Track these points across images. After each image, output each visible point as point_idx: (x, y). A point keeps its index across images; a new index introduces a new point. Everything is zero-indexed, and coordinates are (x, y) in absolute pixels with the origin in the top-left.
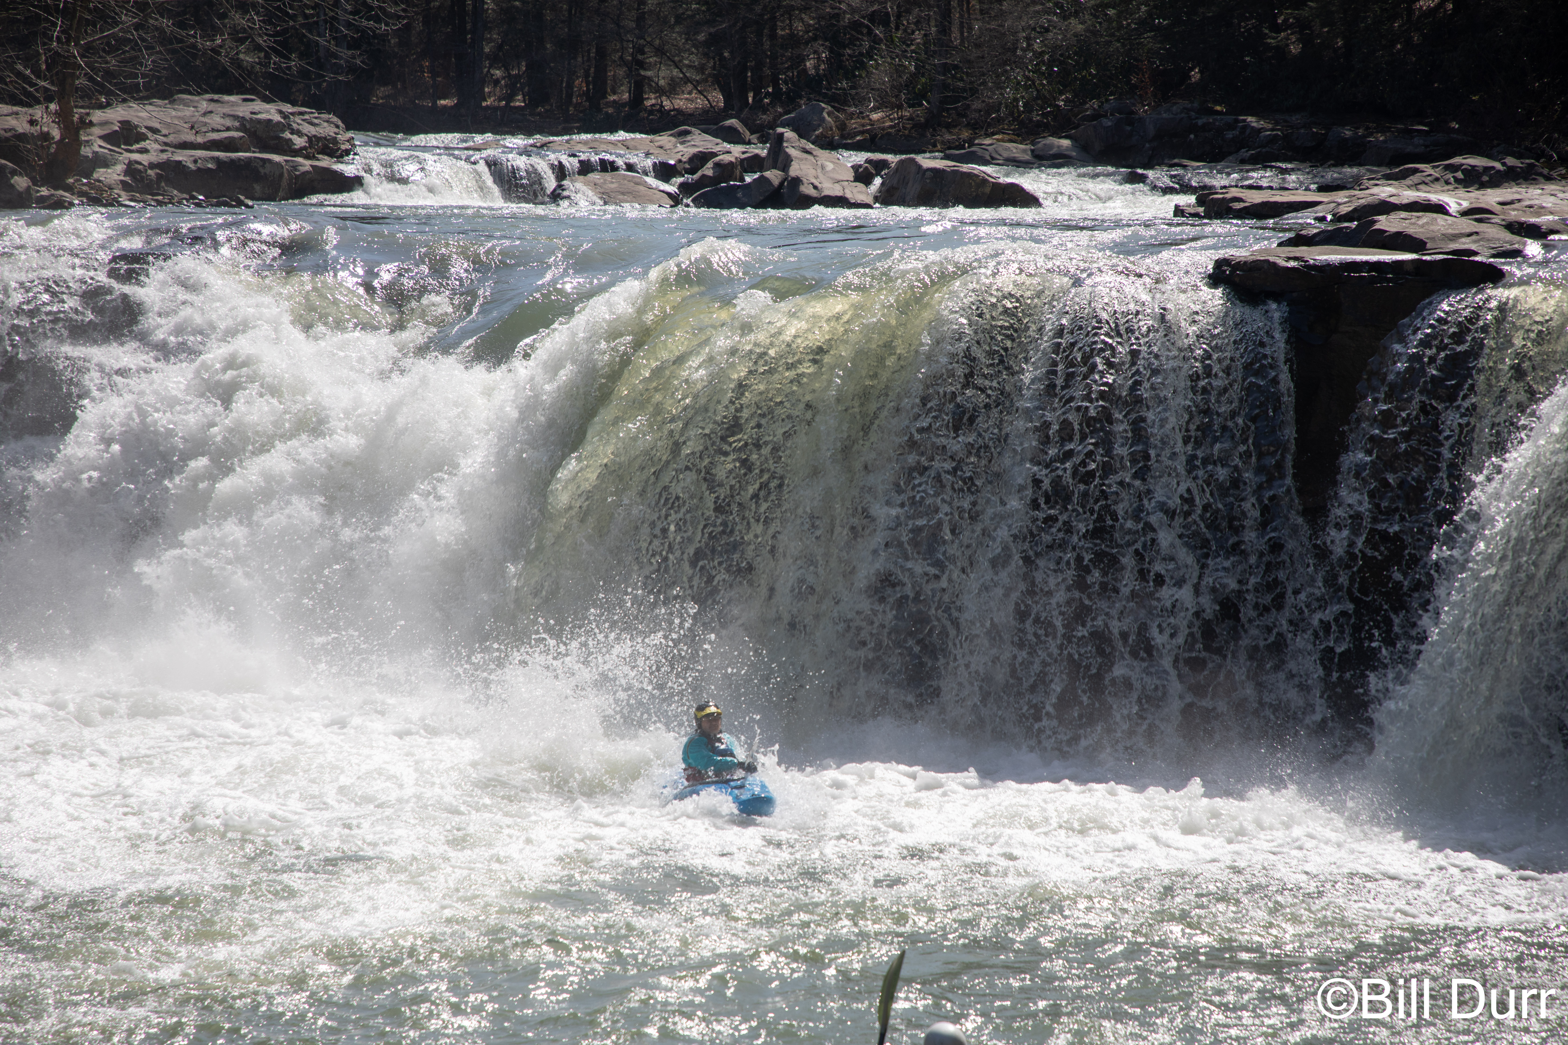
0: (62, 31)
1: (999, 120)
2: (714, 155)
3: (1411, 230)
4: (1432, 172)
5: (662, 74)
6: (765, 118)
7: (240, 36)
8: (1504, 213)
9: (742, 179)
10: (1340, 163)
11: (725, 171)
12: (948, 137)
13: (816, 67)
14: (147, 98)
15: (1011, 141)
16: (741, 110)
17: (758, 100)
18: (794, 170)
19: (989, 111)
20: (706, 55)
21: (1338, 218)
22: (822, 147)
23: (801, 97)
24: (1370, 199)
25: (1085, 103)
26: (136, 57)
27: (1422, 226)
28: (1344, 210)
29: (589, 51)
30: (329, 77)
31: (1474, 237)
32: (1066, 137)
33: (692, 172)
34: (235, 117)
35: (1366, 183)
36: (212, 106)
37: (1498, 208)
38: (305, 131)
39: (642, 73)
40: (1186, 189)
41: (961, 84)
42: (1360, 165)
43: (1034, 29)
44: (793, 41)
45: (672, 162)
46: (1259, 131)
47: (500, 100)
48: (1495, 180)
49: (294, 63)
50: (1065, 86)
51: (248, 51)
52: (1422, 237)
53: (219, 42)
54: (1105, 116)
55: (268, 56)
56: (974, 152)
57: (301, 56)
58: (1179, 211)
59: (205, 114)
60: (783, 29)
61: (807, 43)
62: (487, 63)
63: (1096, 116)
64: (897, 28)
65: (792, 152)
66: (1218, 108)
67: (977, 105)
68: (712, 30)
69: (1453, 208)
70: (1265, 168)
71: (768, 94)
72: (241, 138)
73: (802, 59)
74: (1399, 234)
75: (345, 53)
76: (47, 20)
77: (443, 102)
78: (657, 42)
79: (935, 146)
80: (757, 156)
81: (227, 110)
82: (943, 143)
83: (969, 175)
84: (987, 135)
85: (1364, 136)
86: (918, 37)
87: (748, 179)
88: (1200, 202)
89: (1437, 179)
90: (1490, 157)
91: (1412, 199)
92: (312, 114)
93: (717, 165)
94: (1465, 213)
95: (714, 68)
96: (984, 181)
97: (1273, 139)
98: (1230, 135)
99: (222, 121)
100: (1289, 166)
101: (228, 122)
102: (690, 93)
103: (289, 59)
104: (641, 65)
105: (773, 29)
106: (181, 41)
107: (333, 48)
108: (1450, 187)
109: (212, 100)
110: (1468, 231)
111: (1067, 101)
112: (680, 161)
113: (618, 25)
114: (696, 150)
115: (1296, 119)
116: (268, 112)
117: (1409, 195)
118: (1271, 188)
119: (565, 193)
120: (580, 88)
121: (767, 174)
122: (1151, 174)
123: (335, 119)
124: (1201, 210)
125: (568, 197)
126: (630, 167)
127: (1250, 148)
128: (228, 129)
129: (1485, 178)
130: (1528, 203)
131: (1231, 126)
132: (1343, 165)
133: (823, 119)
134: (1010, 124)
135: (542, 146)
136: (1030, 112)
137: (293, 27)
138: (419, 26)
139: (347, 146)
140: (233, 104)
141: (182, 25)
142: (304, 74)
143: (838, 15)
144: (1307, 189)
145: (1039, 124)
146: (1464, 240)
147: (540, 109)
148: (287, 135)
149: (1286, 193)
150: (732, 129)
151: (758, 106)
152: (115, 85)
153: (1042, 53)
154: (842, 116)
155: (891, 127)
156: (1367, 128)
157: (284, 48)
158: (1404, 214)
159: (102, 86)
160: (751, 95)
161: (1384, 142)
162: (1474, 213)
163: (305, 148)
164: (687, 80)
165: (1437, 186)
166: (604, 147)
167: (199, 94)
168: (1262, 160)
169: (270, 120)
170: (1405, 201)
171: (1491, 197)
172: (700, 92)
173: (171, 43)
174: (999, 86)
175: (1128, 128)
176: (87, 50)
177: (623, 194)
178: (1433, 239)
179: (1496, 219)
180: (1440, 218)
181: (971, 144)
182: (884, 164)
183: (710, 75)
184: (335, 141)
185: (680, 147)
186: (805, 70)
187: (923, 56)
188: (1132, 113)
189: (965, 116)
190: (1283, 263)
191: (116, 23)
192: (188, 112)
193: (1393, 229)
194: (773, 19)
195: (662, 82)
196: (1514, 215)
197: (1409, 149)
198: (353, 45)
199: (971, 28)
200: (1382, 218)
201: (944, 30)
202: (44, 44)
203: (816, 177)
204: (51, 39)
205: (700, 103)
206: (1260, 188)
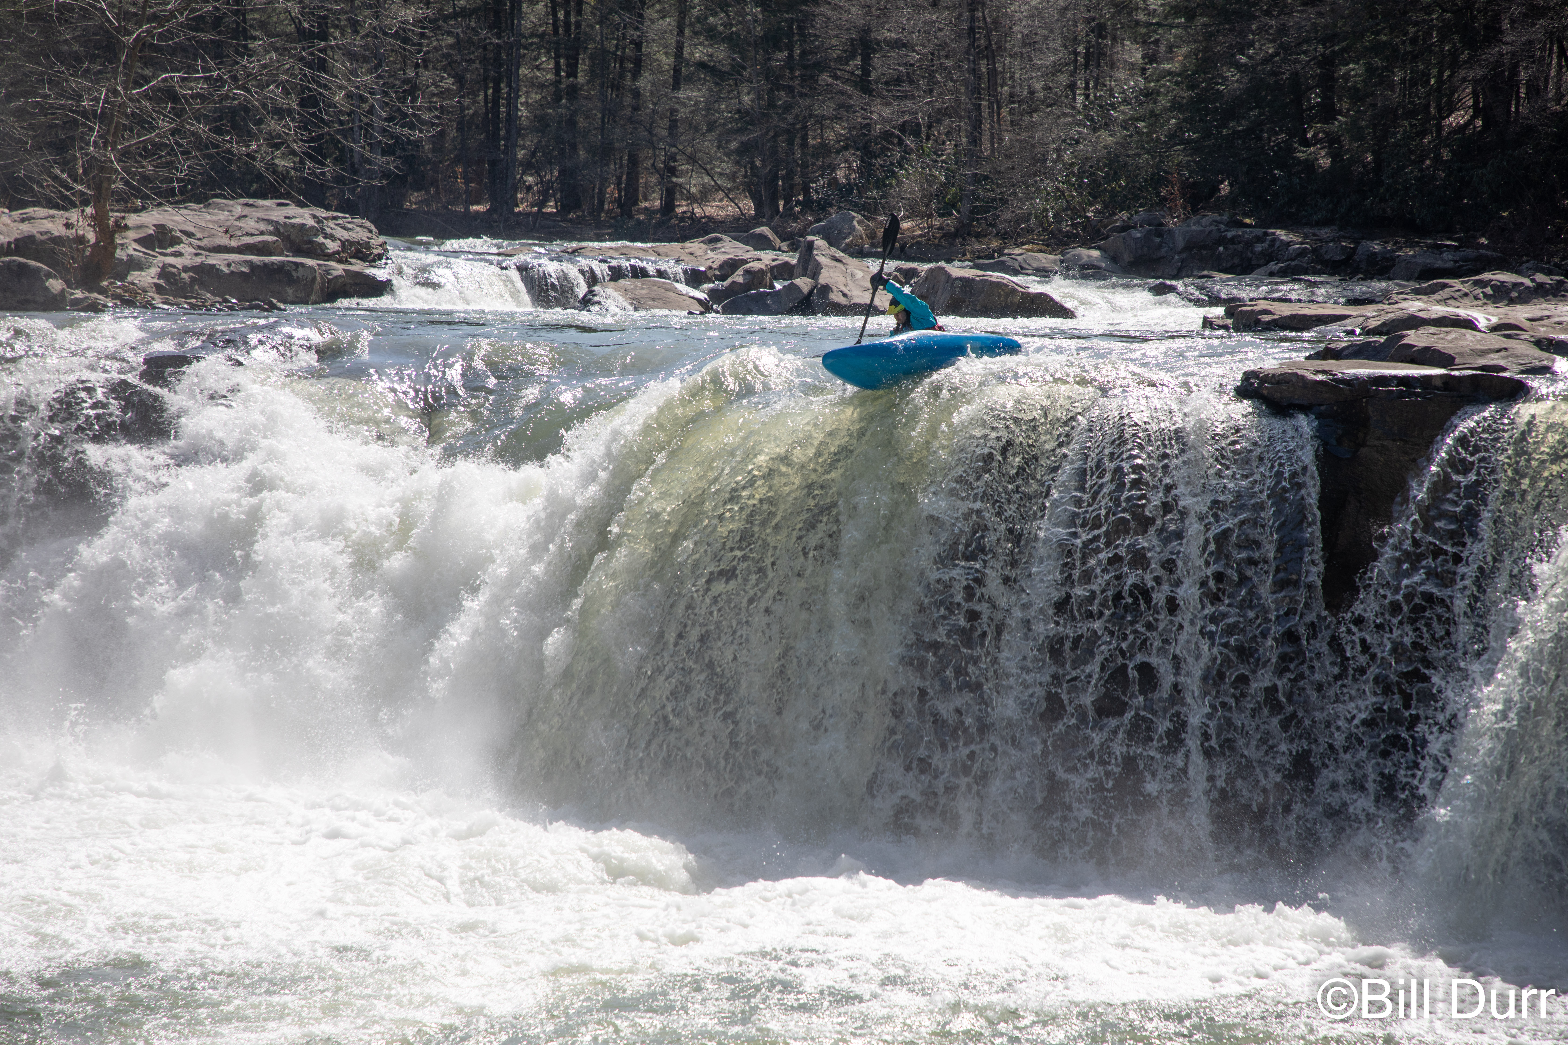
0: (100, 136)
1: (1029, 231)
2: (745, 262)
3: (1440, 346)
4: (1461, 287)
5: (693, 182)
6: (795, 226)
7: (275, 142)
8: (1533, 329)
9: (772, 287)
10: (1369, 276)
11: (755, 278)
12: (977, 246)
13: (847, 177)
14: (183, 202)
15: (1040, 251)
16: (772, 218)
17: (788, 208)
18: (824, 278)
19: (1018, 220)
20: (738, 163)
21: (1367, 332)
22: (851, 255)
23: (831, 205)
24: (1399, 314)
25: (1114, 214)
26: (172, 162)
27: (1451, 341)
28: (1373, 324)
29: (621, 159)
30: (363, 182)
31: (1503, 353)
32: (1095, 248)
33: (723, 278)
34: (269, 222)
35: (1395, 297)
36: (247, 211)
37: (1527, 325)
38: (338, 236)
39: (674, 180)
40: (1214, 300)
41: (991, 194)
42: (1389, 279)
43: (1064, 141)
44: (824, 149)
45: (703, 269)
46: (1288, 244)
47: (532, 206)
48: (1525, 296)
49: (329, 169)
50: (1095, 198)
51: (283, 156)
52: (1451, 352)
53: (254, 147)
54: (1134, 227)
55: (302, 162)
56: (1003, 262)
57: (336, 161)
58: (1207, 323)
59: (239, 218)
60: (814, 138)
61: (838, 152)
62: (520, 170)
63: (1125, 228)
64: (928, 139)
65: (822, 259)
66: (1248, 221)
67: (1007, 215)
68: (744, 139)
69: (1482, 323)
70: (1294, 280)
71: (798, 202)
72: (274, 242)
73: (833, 168)
74: (1427, 349)
75: (379, 159)
76: (84, 124)
77: (475, 208)
78: (689, 150)
79: (964, 254)
80: (786, 264)
81: (261, 214)
82: (972, 252)
83: (998, 285)
84: (1017, 245)
85: (1394, 251)
86: (949, 147)
87: (778, 286)
88: (1229, 314)
89: (1466, 295)
90: (1518, 272)
91: (1441, 314)
92: (345, 218)
93: (747, 272)
94: (1494, 329)
95: (745, 176)
96: (1014, 290)
97: (1302, 253)
98: (1259, 248)
99: (256, 225)
100: (1318, 279)
101: (263, 227)
102: (721, 200)
103: (323, 165)
104: (673, 171)
105: (805, 138)
106: (217, 146)
107: (368, 154)
108: (1479, 302)
109: (247, 205)
110: (1497, 346)
111: (1097, 212)
112: (710, 268)
113: (650, 133)
114: (726, 257)
115: (1326, 232)
116: (302, 216)
117: (1438, 310)
118: (1300, 301)
119: (596, 299)
120: (612, 194)
121: (797, 281)
122: (1179, 284)
123: (368, 224)
124: (1230, 322)
125: (599, 303)
126: (661, 274)
127: (1279, 261)
128: (262, 233)
129: (1514, 294)
130: (1557, 319)
131: (1260, 239)
132: (1372, 279)
133: (853, 228)
134: (1039, 234)
135: (573, 252)
136: (1060, 222)
137: (328, 134)
138: (453, 133)
139: (379, 251)
140: (268, 209)
141: (218, 131)
142: (339, 180)
143: (868, 125)
144: (1335, 303)
145: (1068, 235)
146: (1492, 356)
147: (572, 215)
148: (320, 239)
149: (1315, 306)
150: (763, 238)
151: (789, 213)
152: (151, 189)
153: (1072, 165)
154: (872, 225)
155: (921, 236)
156: (1396, 243)
157: (317, 153)
158: (1432, 329)
159: (139, 191)
160: (781, 203)
161: (1414, 256)
162: (1503, 328)
163: (338, 252)
164: (719, 188)
165: (1466, 301)
166: (635, 253)
167: (233, 198)
168: (1291, 273)
169: (304, 225)
170: (1434, 316)
171: (1520, 313)
172: (731, 200)
173: (207, 148)
174: (1029, 197)
175: (1158, 240)
176: (125, 155)
177: (653, 300)
178: (1461, 354)
179: (1525, 336)
180: (1469, 333)
181: (1001, 254)
182: (913, 273)
183: (741, 183)
184: (368, 246)
185: (711, 254)
186: (835, 179)
187: (954, 167)
188: (1162, 224)
189: (994, 226)
190: (1311, 377)
191: (153, 128)
192: (222, 216)
193: (1423, 345)
194: (805, 128)
195: (693, 190)
196: (1543, 331)
197: (1439, 264)
198: (387, 151)
199: (1001, 140)
200: (1411, 333)
201: (975, 141)
202: (81, 148)
203: (846, 285)
204: (88, 144)
205: (731, 210)
206: (1290, 301)
